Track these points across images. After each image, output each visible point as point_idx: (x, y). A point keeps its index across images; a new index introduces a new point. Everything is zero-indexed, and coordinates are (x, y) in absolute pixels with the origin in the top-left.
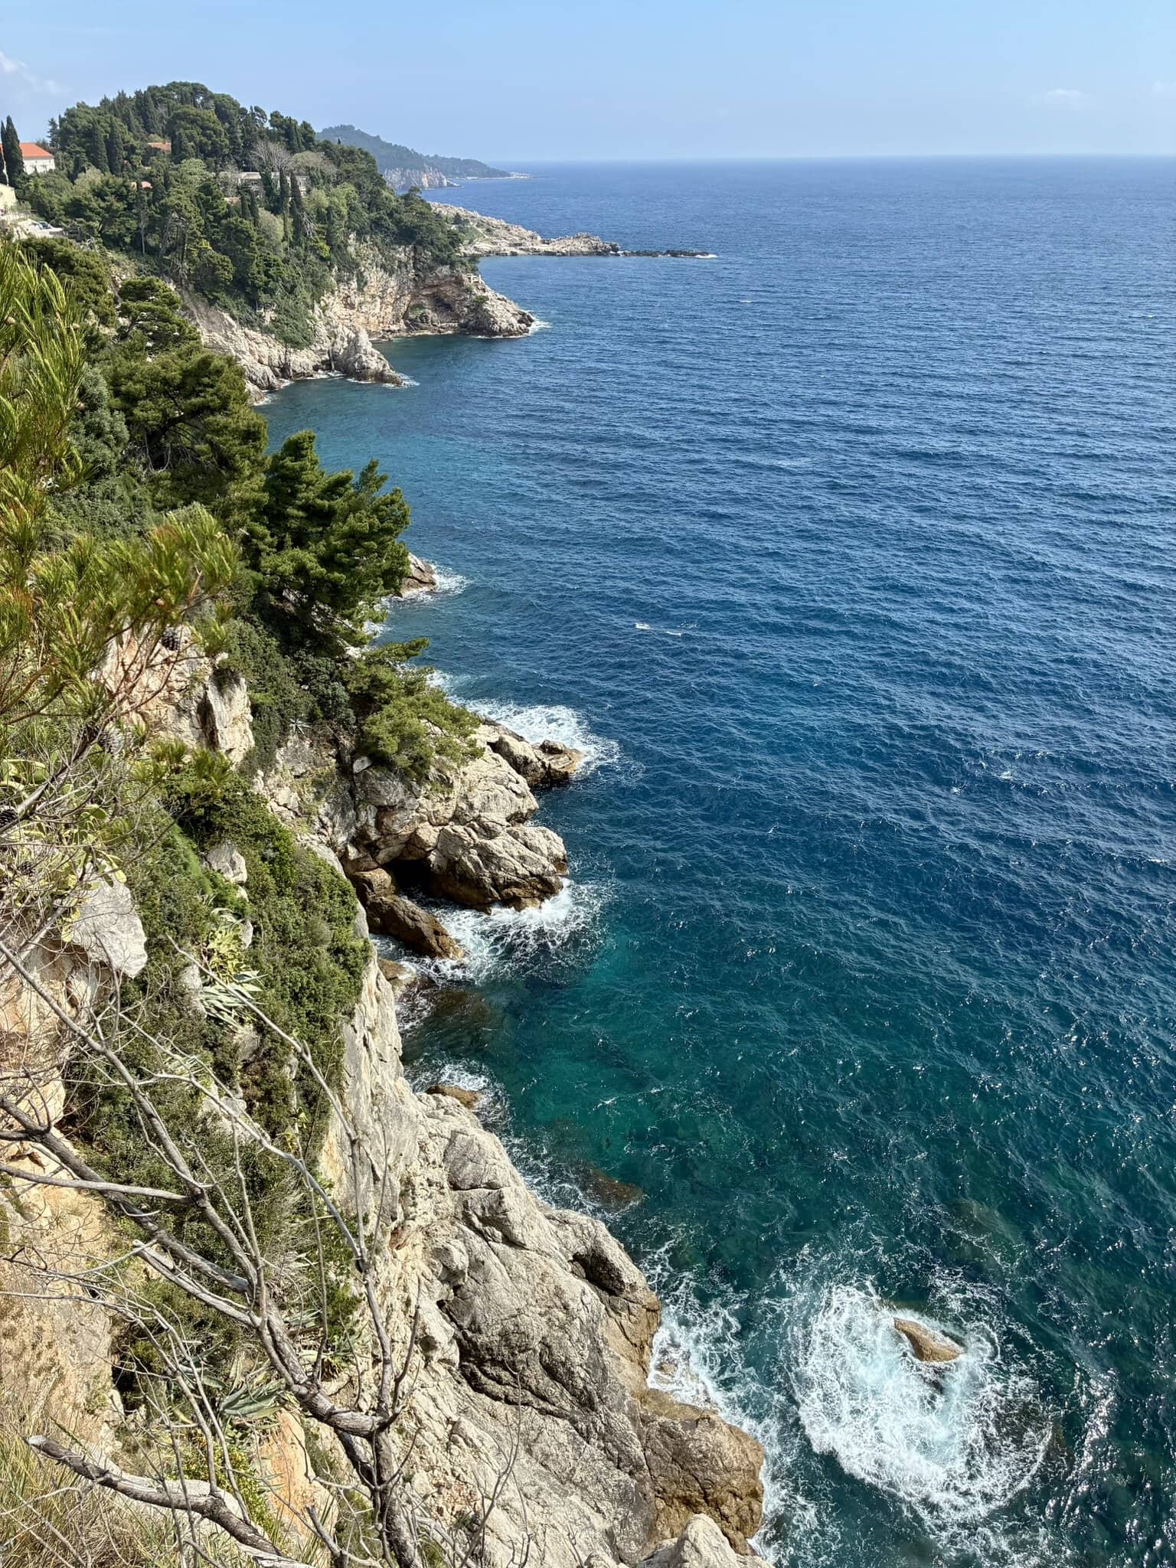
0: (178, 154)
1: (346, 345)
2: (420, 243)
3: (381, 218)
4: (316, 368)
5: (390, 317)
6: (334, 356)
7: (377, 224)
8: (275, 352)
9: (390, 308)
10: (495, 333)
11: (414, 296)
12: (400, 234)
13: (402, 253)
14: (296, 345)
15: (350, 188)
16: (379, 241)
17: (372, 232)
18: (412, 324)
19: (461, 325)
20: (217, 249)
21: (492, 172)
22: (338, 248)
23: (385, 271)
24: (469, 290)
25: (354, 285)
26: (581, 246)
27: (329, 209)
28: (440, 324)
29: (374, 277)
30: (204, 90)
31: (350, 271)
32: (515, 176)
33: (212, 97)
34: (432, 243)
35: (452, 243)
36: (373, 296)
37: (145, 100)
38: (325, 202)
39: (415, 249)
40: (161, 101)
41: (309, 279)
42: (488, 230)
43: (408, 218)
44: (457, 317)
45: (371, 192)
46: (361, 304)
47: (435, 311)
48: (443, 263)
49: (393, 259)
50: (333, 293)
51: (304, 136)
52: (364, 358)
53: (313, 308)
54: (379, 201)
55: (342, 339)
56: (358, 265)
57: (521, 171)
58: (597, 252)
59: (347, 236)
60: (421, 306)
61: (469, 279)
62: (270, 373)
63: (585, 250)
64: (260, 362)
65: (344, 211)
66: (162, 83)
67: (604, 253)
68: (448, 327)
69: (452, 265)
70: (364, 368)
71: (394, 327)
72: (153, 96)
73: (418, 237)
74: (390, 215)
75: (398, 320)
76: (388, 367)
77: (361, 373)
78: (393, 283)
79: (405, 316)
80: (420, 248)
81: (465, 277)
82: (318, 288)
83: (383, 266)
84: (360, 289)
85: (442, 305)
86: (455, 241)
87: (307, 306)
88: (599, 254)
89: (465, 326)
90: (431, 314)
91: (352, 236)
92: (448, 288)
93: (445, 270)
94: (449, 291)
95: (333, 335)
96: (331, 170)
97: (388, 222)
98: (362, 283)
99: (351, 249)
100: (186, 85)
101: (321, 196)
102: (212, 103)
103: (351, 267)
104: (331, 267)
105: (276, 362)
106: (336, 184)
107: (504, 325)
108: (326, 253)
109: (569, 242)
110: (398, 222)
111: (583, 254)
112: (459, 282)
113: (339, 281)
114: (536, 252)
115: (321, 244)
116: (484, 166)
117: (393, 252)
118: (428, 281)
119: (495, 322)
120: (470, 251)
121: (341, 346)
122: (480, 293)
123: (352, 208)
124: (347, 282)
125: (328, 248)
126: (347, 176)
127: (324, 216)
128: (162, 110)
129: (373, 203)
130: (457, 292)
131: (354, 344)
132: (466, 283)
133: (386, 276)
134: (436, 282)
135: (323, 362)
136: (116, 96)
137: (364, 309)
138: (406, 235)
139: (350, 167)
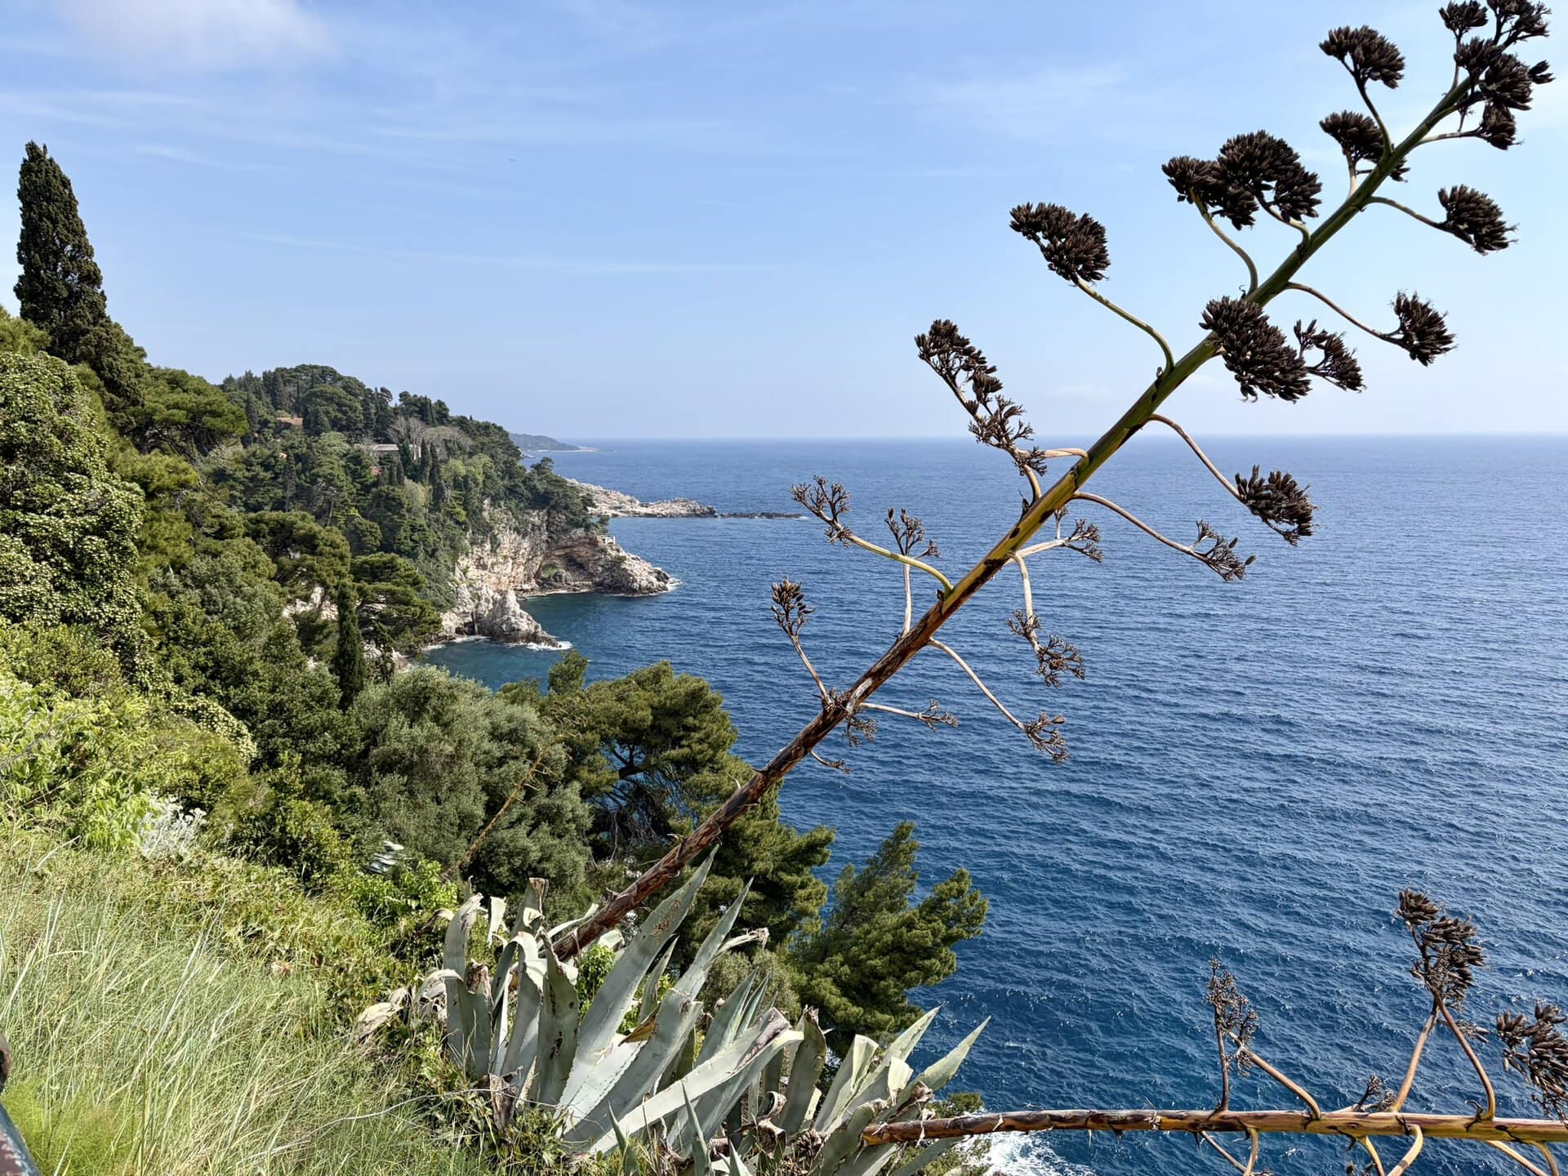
0: (312, 427)
1: (491, 606)
2: (554, 508)
3: (517, 485)
4: (459, 631)
5: (521, 576)
6: (478, 618)
7: (512, 491)
9: (522, 568)
10: (634, 591)
11: (546, 557)
12: (535, 500)
13: (536, 517)
15: (486, 459)
16: (513, 507)
17: (507, 498)
18: (544, 584)
19: (596, 584)
20: (364, 516)
21: (563, 446)
22: (474, 513)
23: (519, 533)
24: (603, 551)
25: (488, 547)
26: (678, 508)
27: (465, 478)
28: (572, 583)
29: (507, 539)
30: (333, 372)
31: (484, 534)
32: (583, 450)
33: (341, 378)
34: (566, 508)
35: (585, 508)
36: (505, 557)
37: (275, 379)
38: (463, 471)
39: (549, 513)
40: (289, 381)
41: (448, 543)
43: (541, 487)
44: (591, 576)
45: (505, 463)
46: (493, 565)
47: (567, 570)
48: (578, 525)
49: (527, 522)
50: (467, 555)
51: (438, 413)
52: (513, 620)
53: (454, 570)
54: (513, 470)
55: (487, 601)
56: (492, 528)
57: (589, 445)
58: (694, 514)
59: (482, 502)
60: (553, 566)
61: (605, 541)
63: (684, 512)
65: (481, 478)
66: (291, 364)
67: (703, 515)
68: (584, 586)
69: (587, 528)
70: (513, 630)
71: (526, 587)
72: (282, 376)
73: (552, 503)
74: (524, 482)
75: (529, 579)
76: (540, 629)
77: (513, 634)
78: (526, 544)
79: (537, 575)
80: (554, 512)
81: (599, 538)
82: (456, 550)
83: (517, 530)
84: (493, 551)
85: (574, 564)
87: (448, 568)
88: (698, 516)
89: (600, 584)
90: (564, 573)
91: (486, 502)
92: (582, 549)
93: (580, 532)
94: (584, 552)
95: (476, 597)
96: (467, 442)
97: (523, 489)
98: (496, 544)
99: (485, 514)
100: (316, 367)
101: (459, 466)
102: (340, 382)
103: (486, 531)
104: (466, 530)
106: (471, 455)
107: (644, 583)
108: (463, 517)
109: (667, 506)
110: (533, 489)
111: (683, 516)
112: (593, 543)
113: (472, 544)
114: (639, 515)
115: (459, 509)
116: (554, 441)
117: (526, 516)
118: (562, 543)
119: (634, 581)
121: (485, 608)
122: (614, 553)
123: (487, 477)
124: (481, 544)
125: (464, 513)
126: (482, 448)
127: (462, 484)
128: (291, 389)
129: (509, 471)
130: (590, 552)
131: (501, 606)
132: (601, 544)
133: (519, 538)
134: (569, 543)
135: (466, 625)
136: (243, 374)
137: (496, 569)
138: (541, 500)
139: (486, 440)
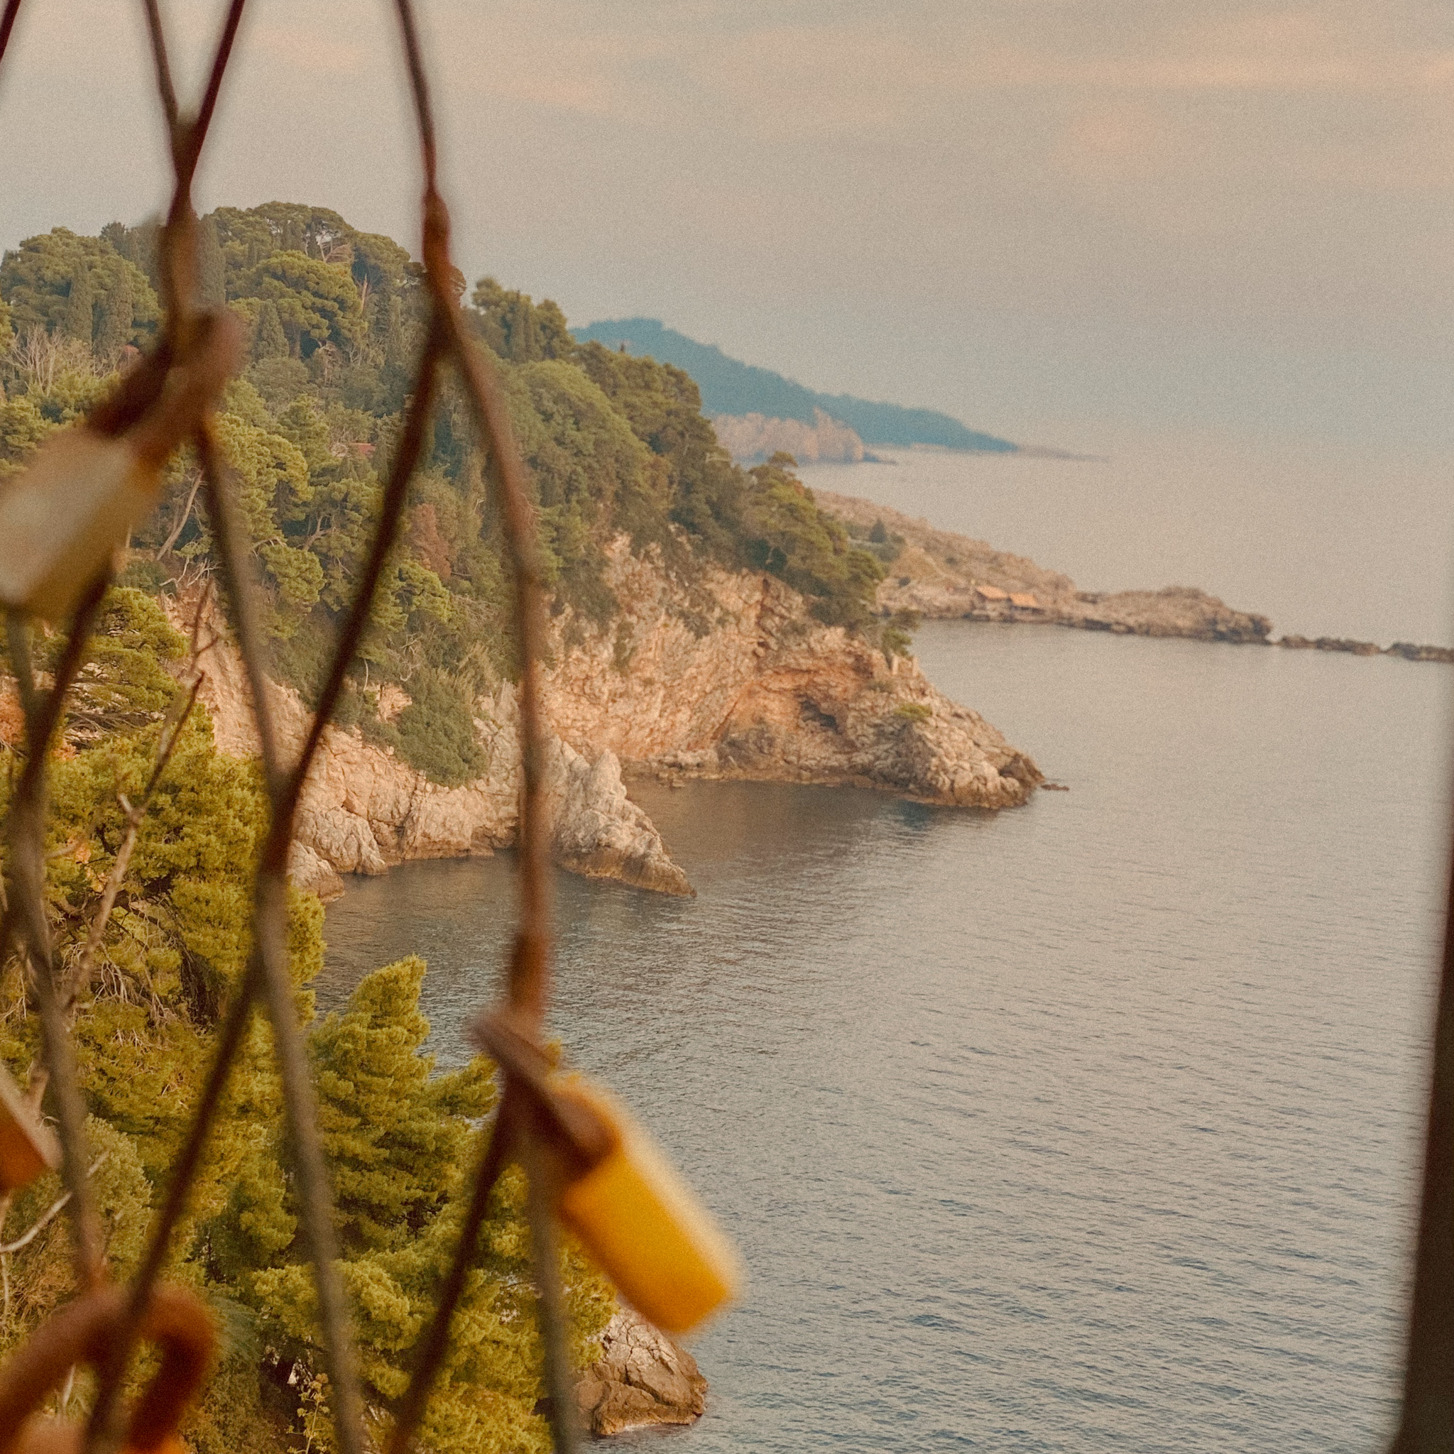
1: (563, 785)
2: (779, 572)
5: (682, 733)
8: (387, 786)
9: (686, 713)
11: (749, 692)
12: (736, 549)
13: (734, 592)
14: (442, 775)
17: (669, 538)
18: (733, 754)
19: (856, 768)
22: (582, 567)
23: (688, 626)
24: (885, 689)
25: (606, 653)
26: (1171, 614)
29: (658, 639)
30: (335, 222)
31: (601, 620)
33: (351, 234)
35: (856, 579)
36: (648, 682)
39: (765, 586)
40: (235, 238)
42: (951, 561)
43: (758, 518)
44: (847, 748)
46: (615, 697)
48: (831, 621)
49: (710, 601)
50: (553, 665)
51: (544, 330)
52: (603, 821)
54: (695, 472)
55: (558, 771)
56: (622, 609)
58: (1212, 632)
59: (608, 542)
62: (367, 836)
64: (348, 807)
69: (852, 628)
70: (598, 844)
71: (688, 758)
73: (777, 560)
75: (700, 742)
76: (658, 847)
77: (591, 854)
78: (700, 657)
79: (719, 734)
80: (778, 585)
81: (878, 657)
83: (684, 618)
84: (619, 664)
85: (815, 714)
86: (864, 575)
89: (866, 769)
91: (619, 542)
92: (835, 679)
93: (833, 638)
94: (837, 687)
98: (628, 648)
99: (611, 573)
102: (348, 247)
105: (384, 810)
107: (963, 778)
109: (1146, 603)
110: (732, 523)
111: (1179, 634)
112: (863, 668)
113: (570, 640)
117: (711, 587)
118: (788, 659)
119: (941, 769)
120: (900, 602)
122: (909, 698)
124: (591, 645)
130: (854, 691)
131: (584, 787)
132: (881, 671)
133: (686, 638)
134: (806, 663)
137: (622, 709)
